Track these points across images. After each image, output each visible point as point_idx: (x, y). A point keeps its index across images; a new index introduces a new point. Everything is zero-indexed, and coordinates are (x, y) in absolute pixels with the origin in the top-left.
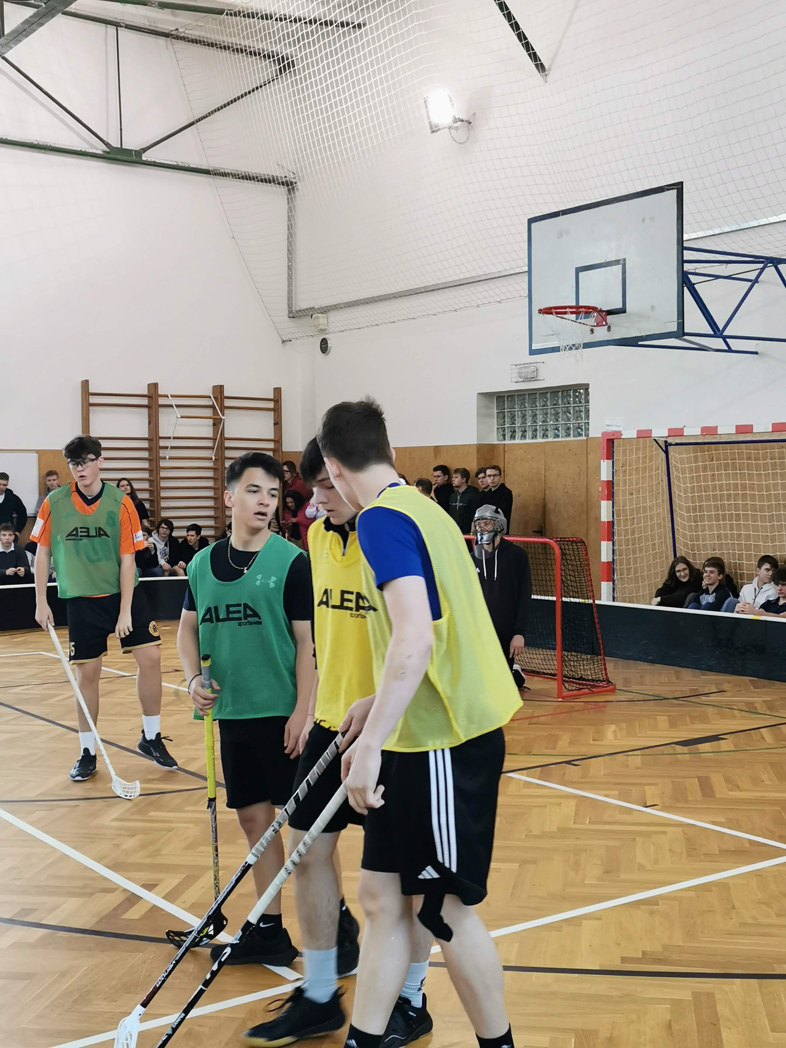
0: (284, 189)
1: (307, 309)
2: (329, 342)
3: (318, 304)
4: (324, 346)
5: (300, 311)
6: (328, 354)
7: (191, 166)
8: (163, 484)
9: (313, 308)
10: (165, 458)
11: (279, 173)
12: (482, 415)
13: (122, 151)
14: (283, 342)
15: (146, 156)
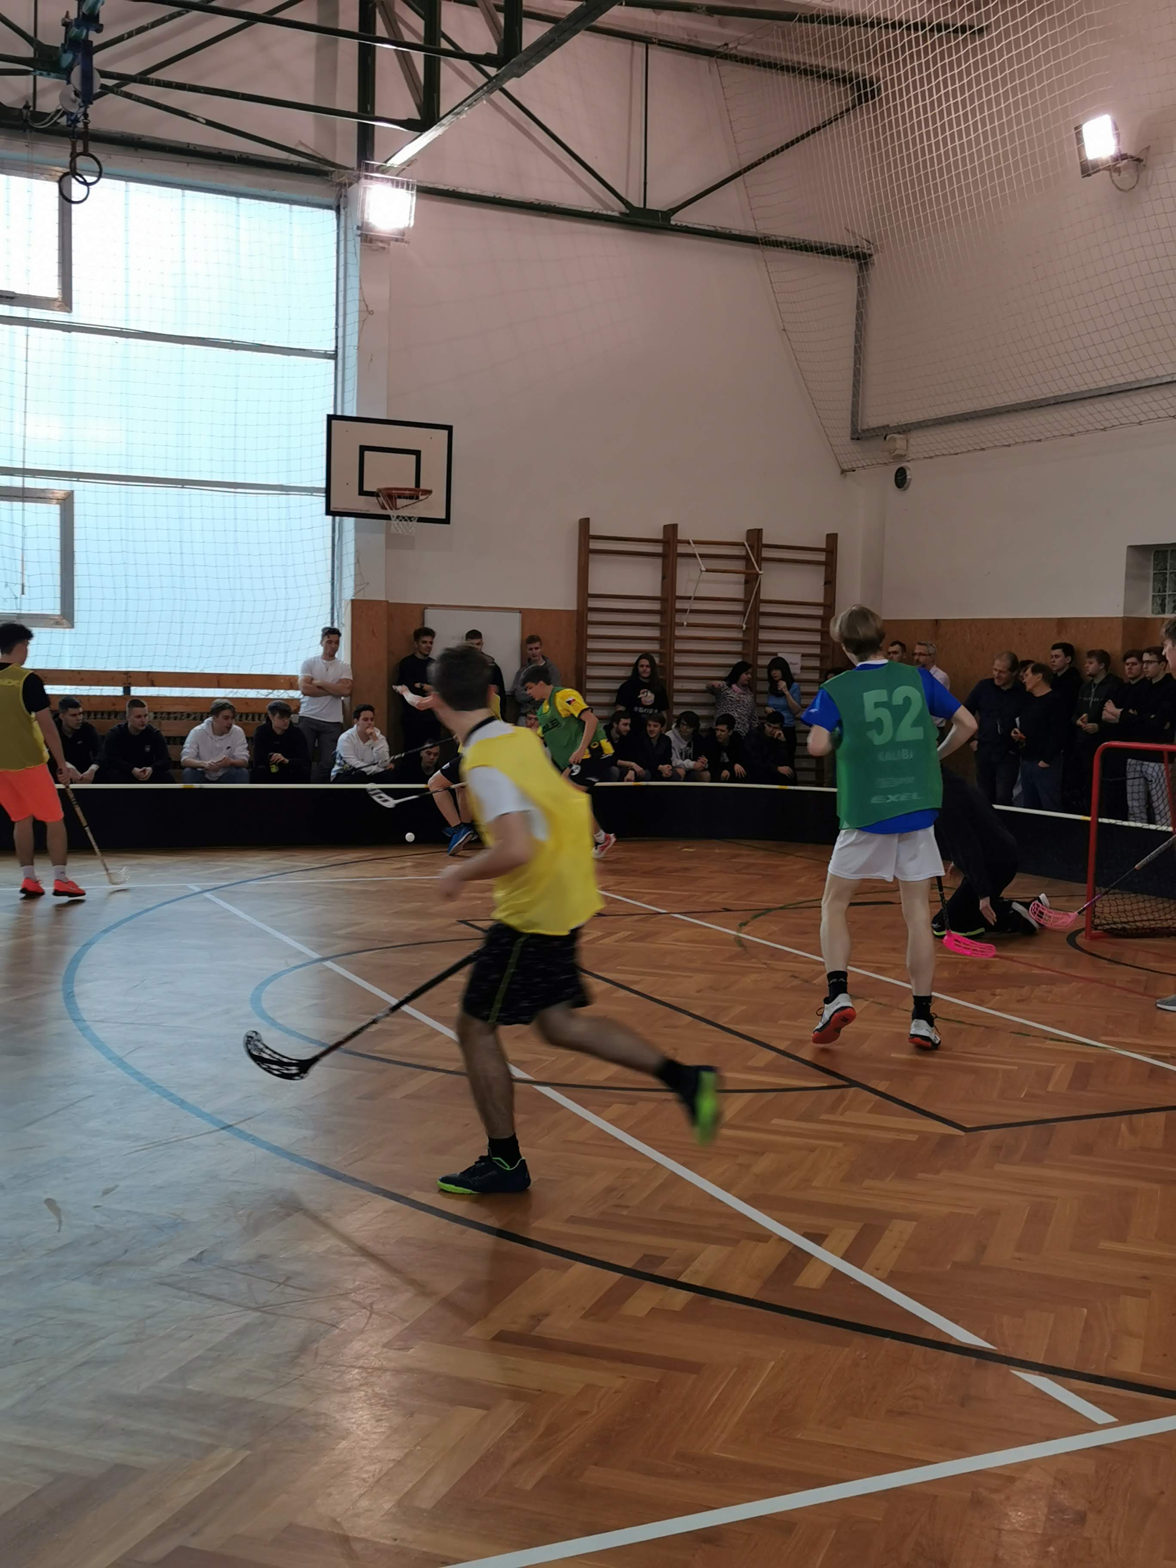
0: (853, 265)
1: (878, 428)
2: (908, 472)
3: (895, 419)
4: (901, 479)
5: (868, 430)
6: (905, 490)
7: (734, 232)
9: (888, 426)
10: (682, 625)
11: (848, 241)
12: (1133, 576)
13: (645, 212)
14: (843, 472)
15: (678, 219)
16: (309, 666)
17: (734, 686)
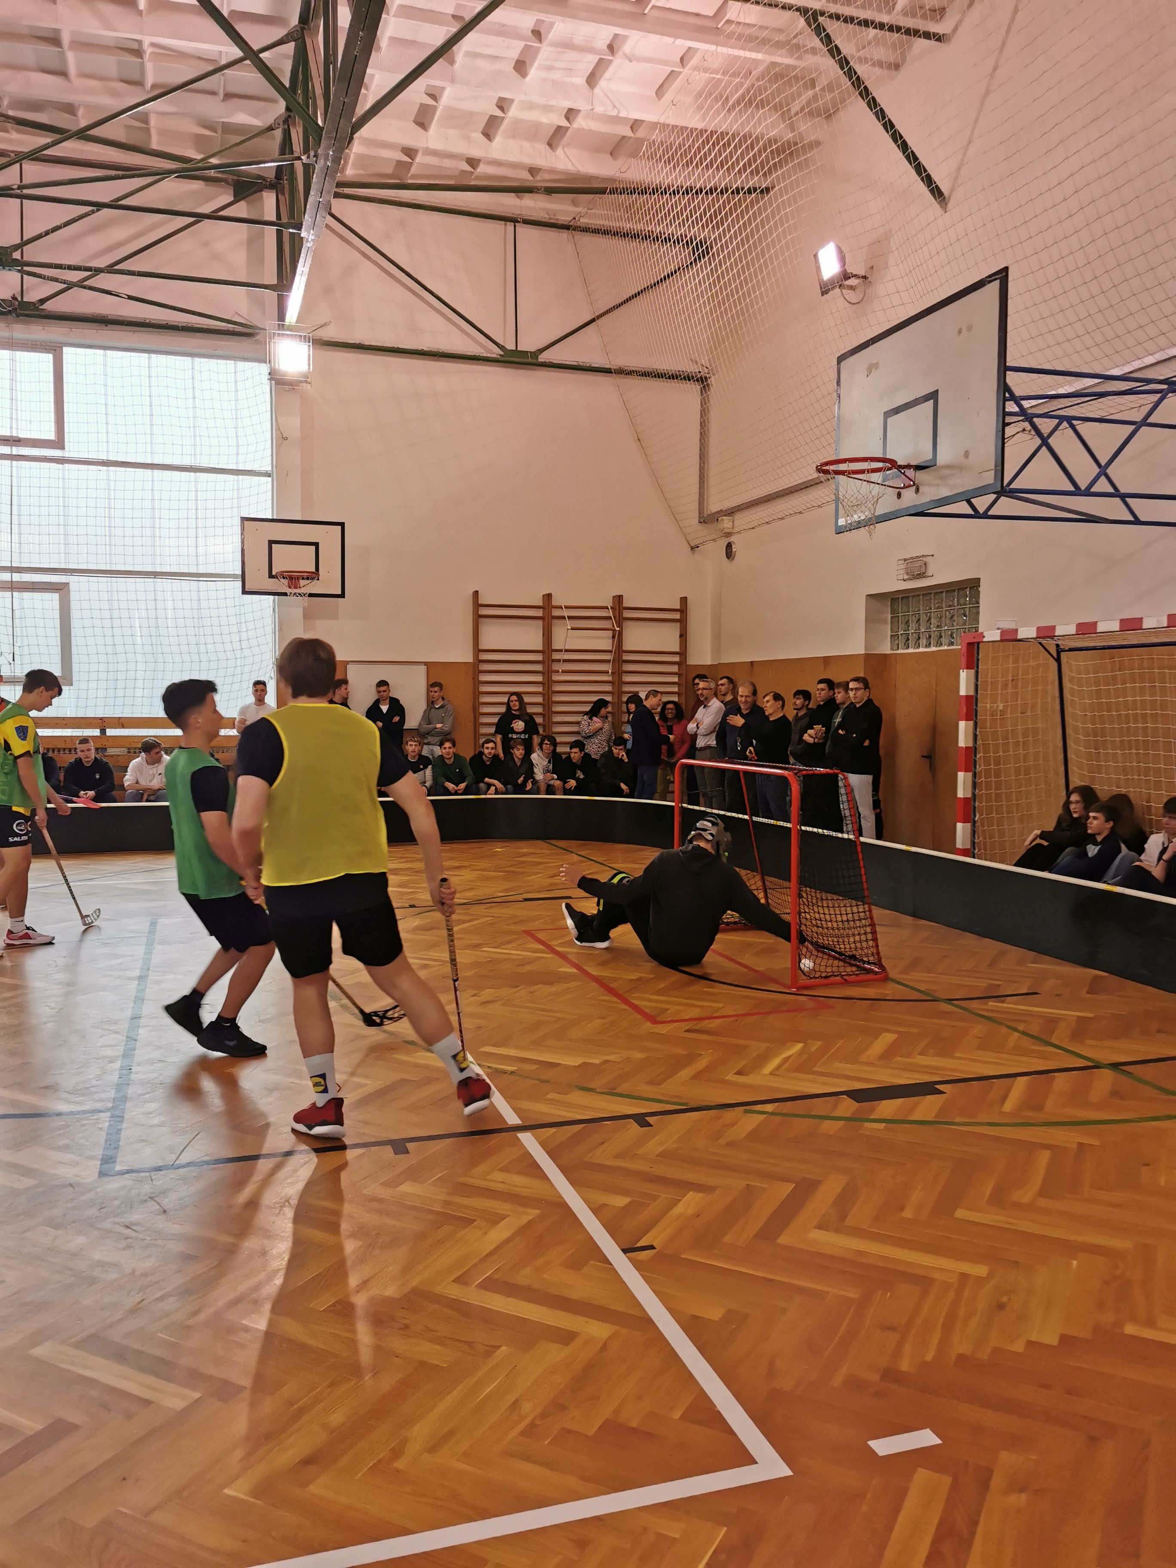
0: (696, 388)
1: (716, 512)
2: (733, 546)
3: (725, 506)
4: (729, 552)
5: (705, 516)
6: (733, 559)
7: (593, 365)
8: (556, 698)
9: (721, 511)
10: (558, 672)
11: (691, 368)
12: (871, 620)
13: (516, 353)
14: (692, 548)
15: (543, 358)
16: (244, 710)
17: (595, 719)
